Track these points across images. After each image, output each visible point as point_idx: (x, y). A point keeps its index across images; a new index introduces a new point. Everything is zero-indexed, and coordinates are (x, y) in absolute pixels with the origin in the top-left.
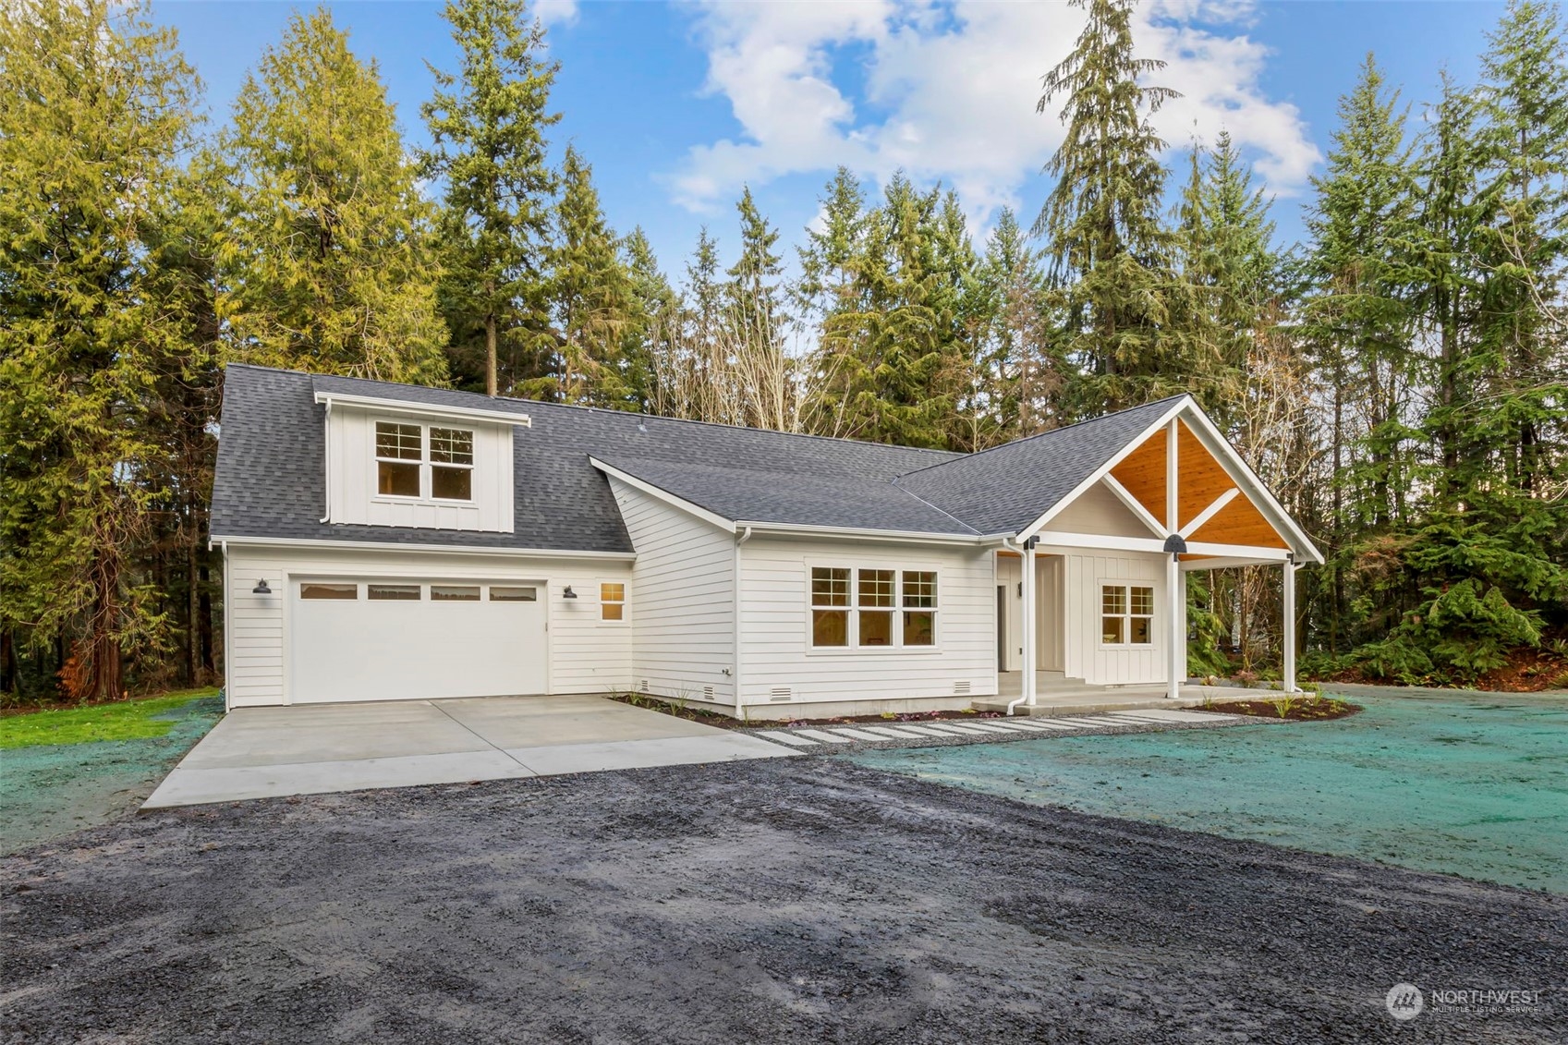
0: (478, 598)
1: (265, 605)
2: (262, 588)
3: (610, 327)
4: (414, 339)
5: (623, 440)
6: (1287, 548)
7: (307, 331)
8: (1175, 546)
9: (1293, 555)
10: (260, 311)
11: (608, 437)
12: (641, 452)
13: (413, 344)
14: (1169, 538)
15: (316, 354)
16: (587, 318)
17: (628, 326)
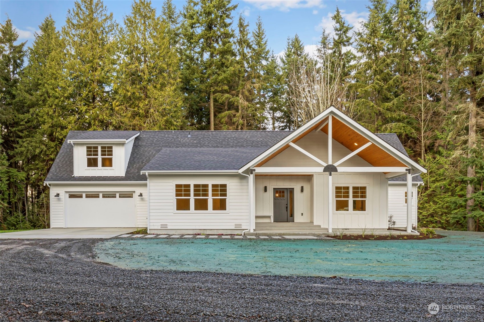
0: (115, 197)
1: (59, 200)
2: (58, 195)
3: (254, 87)
4: (164, 107)
5: (180, 141)
6: (406, 166)
7: (136, 109)
8: (330, 169)
9: (410, 169)
10: (124, 104)
11: (175, 141)
12: (184, 145)
13: (165, 109)
14: (327, 166)
15: (140, 116)
16: (244, 85)
17: (262, 85)
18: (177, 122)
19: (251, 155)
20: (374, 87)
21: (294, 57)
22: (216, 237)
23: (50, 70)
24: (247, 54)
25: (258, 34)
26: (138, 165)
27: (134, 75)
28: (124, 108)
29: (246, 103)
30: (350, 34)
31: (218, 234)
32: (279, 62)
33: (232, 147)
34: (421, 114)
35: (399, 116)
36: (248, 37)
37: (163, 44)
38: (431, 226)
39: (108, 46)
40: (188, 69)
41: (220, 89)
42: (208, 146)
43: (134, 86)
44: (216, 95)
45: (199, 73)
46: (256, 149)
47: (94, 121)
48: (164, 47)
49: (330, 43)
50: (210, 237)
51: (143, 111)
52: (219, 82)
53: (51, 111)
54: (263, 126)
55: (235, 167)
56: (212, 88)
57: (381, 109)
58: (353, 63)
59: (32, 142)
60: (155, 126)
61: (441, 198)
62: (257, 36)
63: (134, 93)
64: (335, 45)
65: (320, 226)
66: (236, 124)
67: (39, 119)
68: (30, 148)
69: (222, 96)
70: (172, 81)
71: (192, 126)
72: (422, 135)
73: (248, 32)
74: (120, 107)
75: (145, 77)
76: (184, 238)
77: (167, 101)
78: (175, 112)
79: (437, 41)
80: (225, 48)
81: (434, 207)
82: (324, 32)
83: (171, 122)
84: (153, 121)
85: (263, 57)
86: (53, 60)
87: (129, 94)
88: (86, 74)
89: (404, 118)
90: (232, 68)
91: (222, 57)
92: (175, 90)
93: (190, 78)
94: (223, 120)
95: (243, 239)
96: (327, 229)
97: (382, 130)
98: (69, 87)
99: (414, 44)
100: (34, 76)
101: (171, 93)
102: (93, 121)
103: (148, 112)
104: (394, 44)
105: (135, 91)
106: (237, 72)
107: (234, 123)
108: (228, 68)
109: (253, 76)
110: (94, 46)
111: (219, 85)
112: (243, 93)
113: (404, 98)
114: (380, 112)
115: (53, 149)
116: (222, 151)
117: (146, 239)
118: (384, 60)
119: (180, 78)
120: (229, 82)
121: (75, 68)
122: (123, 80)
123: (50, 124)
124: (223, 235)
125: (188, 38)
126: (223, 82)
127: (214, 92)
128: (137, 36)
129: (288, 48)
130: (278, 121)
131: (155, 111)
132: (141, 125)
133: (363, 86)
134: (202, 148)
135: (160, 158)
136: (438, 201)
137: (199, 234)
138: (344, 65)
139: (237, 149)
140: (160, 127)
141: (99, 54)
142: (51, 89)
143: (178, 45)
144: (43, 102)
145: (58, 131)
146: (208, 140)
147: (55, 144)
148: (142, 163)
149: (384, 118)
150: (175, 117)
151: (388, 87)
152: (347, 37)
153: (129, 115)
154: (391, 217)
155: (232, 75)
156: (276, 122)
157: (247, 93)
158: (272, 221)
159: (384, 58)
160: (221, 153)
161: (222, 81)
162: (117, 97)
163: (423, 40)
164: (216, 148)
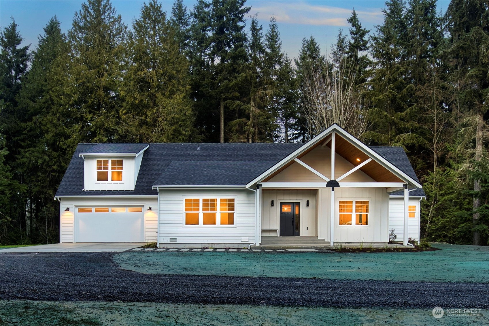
2: (68, 209)
3: (266, 94)
4: (173, 116)
5: (189, 154)
6: (404, 182)
7: (143, 118)
8: (333, 184)
9: (407, 185)
10: (131, 112)
11: (184, 153)
12: (193, 158)
13: (173, 118)
14: (329, 181)
15: (147, 125)
16: (256, 92)
17: (274, 92)
18: (186, 131)
19: (259, 168)
20: (388, 96)
21: (309, 60)
22: (224, 250)
23: (56, 76)
24: (260, 59)
25: (271, 37)
26: (147, 178)
27: (142, 82)
28: (131, 117)
29: (258, 111)
30: (366, 38)
31: (225, 247)
32: (293, 65)
33: (241, 160)
34: (434, 125)
35: (412, 126)
36: (261, 42)
37: (173, 50)
38: (439, 241)
39: (115, 50)
40: (198, 75)
41: (231, 96)
42: (217, 159)
43: (142, 93)
44: (226, 102)
45: (210, 79)
46: (264, 162)
47: (100, 130)
48: (173, 53)
49: (347, 46)
50: (218, 250)
51: (151, 120)
52: (230, 88)
53: (55, 119)
54: (275, 133)
55: (243, 182)
56: (222, 94)
57: (395, 119)
58: (368, 69)
59: (34, 152)
60: (162, 135)
61: (449, 211)
62: (270, 38)
63: (142, 101)
64: (350, 49)
65: (324, 240)
66: (247, 132)
67: (42, 127)
68: (33, 159)
69: (233, 103)
70: (181, 88)
71: (201, 134)
72: (435, 146)
73: (261, 36)
74: (127, 115)
75: (154, 84)
76: (193, 251)
77: (176, 110)
78: (184, 120)
79: (446, 52)
80: (237, 52)
81: (442, 221)
82: (340, 35)
83: (179, 131)
84: (161, 130)
85: (276, 61)
86: (59, 66)
87: (137, 102)
88: (92, 80)
89: (416, 129)
90: (243, 74)
91: (234, 62)
92: (185, 97)
93: (200, 84)
94: (233, 128)
95: (248, 252)
96: (329, 243)
97: (396, 140)
98: (74, 94)
99: (429, 51)
100: (38, 82)
101: (180, 101)
102: (98, 130)
103: (156, 120)
104: (409, 51)
105: (143, 98)
106: (249, 78)
107: (245, 132)
108: (240, 73)
109: (265, 82)
110: (101, 51)
111: (230, 91)
112: (254, 100)
113: (417, 108)
114: (393, 121)
115: (55, 160)
116: (231, 165)
117: (157, 252)
118: (398, 68)
119: (190, 85)
120: (240, 88)
121: (81, 74)
122: (131, 88)
123: (53, 134)
124: (230, 248)
125: (199, 42)
126: (234, 89)
127: (225, 99)
128: (147, 41)
129: (303, 50)
130: (291, 128)
131: (163, 119)
132: (148, 134)
133: (377, 94)
134: (211, 161)
135: (170, 172)
136: (446, 215)
137: (207, 248)
138: (360, 70)
139: (245, 163)
140: (168, 136)
141: (106, 59)
142: (56, 96)
143: (187, 48)
144: (47, 110)
145: (61, 140)
146: (217, 152)
147: (58, 154)
148: (152, 176)
149: (397, 127)
150: (184, 125)
151: (401, 96)
152: (363, 41)
153: (137, 124)
154: (392, 231)
155: (244, 81)
156: (289, 129)
157: (258, 100)
158: (279, 235)
159: (398, 66)
160: (230, 166)
161: (233, 87)
162: (124, 104)
163: (438, 47)
164: (225, 162)
